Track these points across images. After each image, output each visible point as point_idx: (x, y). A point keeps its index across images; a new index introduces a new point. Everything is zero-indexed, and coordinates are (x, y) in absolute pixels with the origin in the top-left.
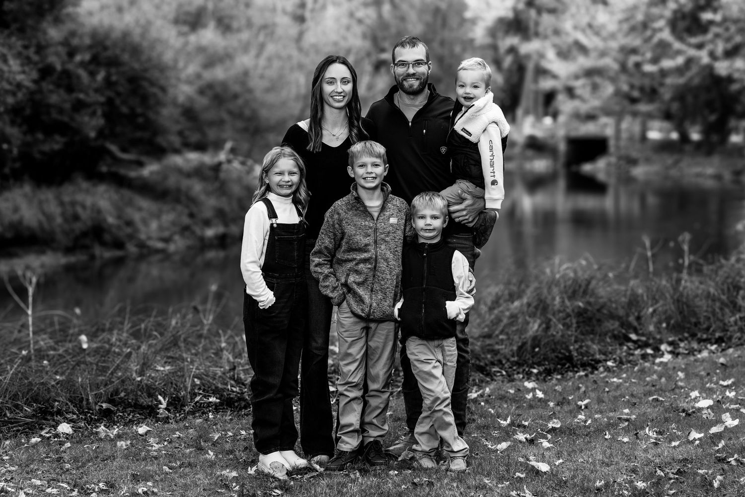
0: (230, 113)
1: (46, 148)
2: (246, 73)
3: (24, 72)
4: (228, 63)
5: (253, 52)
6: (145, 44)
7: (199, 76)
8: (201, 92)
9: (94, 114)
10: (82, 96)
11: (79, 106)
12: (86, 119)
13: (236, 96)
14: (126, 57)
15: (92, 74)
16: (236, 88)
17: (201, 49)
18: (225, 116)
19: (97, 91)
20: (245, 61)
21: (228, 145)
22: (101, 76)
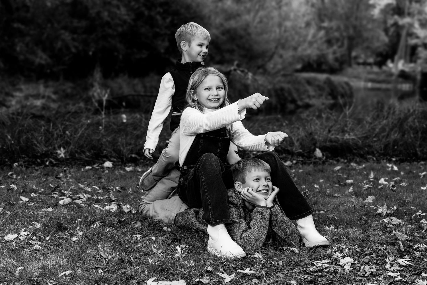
0: (238, 46)
1: (138, 56)
2: (248, 25)
3: (128, 15)
4: (238, 18)
5: (252, 14)
6: (194, 5)
7: (222, 25)
8: (223, 34)
9: (163, 40)
10: (158, 30)
11: (157, 35)
12: (160, 42)
13: (241, 37)
14: (183, 11)
15: (164, 19)
16: (242, 33)
17: (224, 11)
18: (235, 47)
19: (166, 28)
20: (248, 18)
21: (236, 63)
22: (168, 20)
